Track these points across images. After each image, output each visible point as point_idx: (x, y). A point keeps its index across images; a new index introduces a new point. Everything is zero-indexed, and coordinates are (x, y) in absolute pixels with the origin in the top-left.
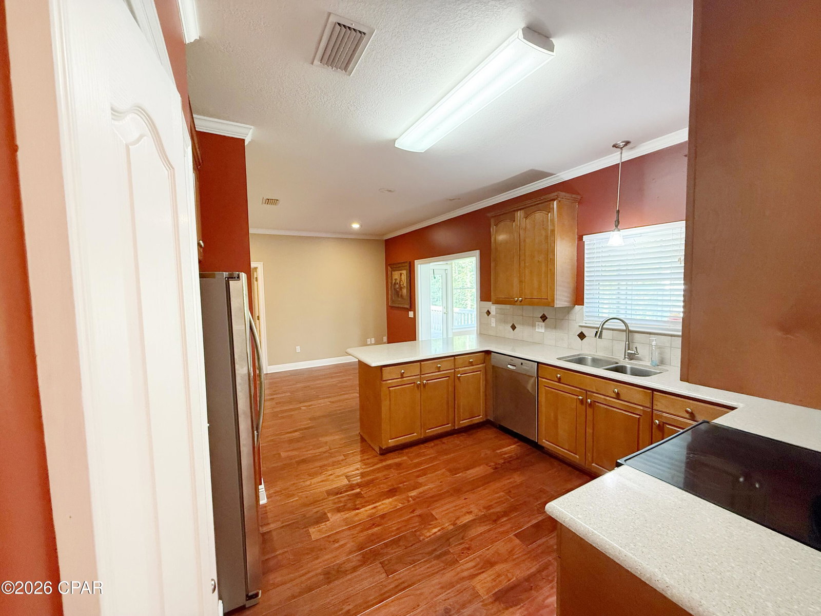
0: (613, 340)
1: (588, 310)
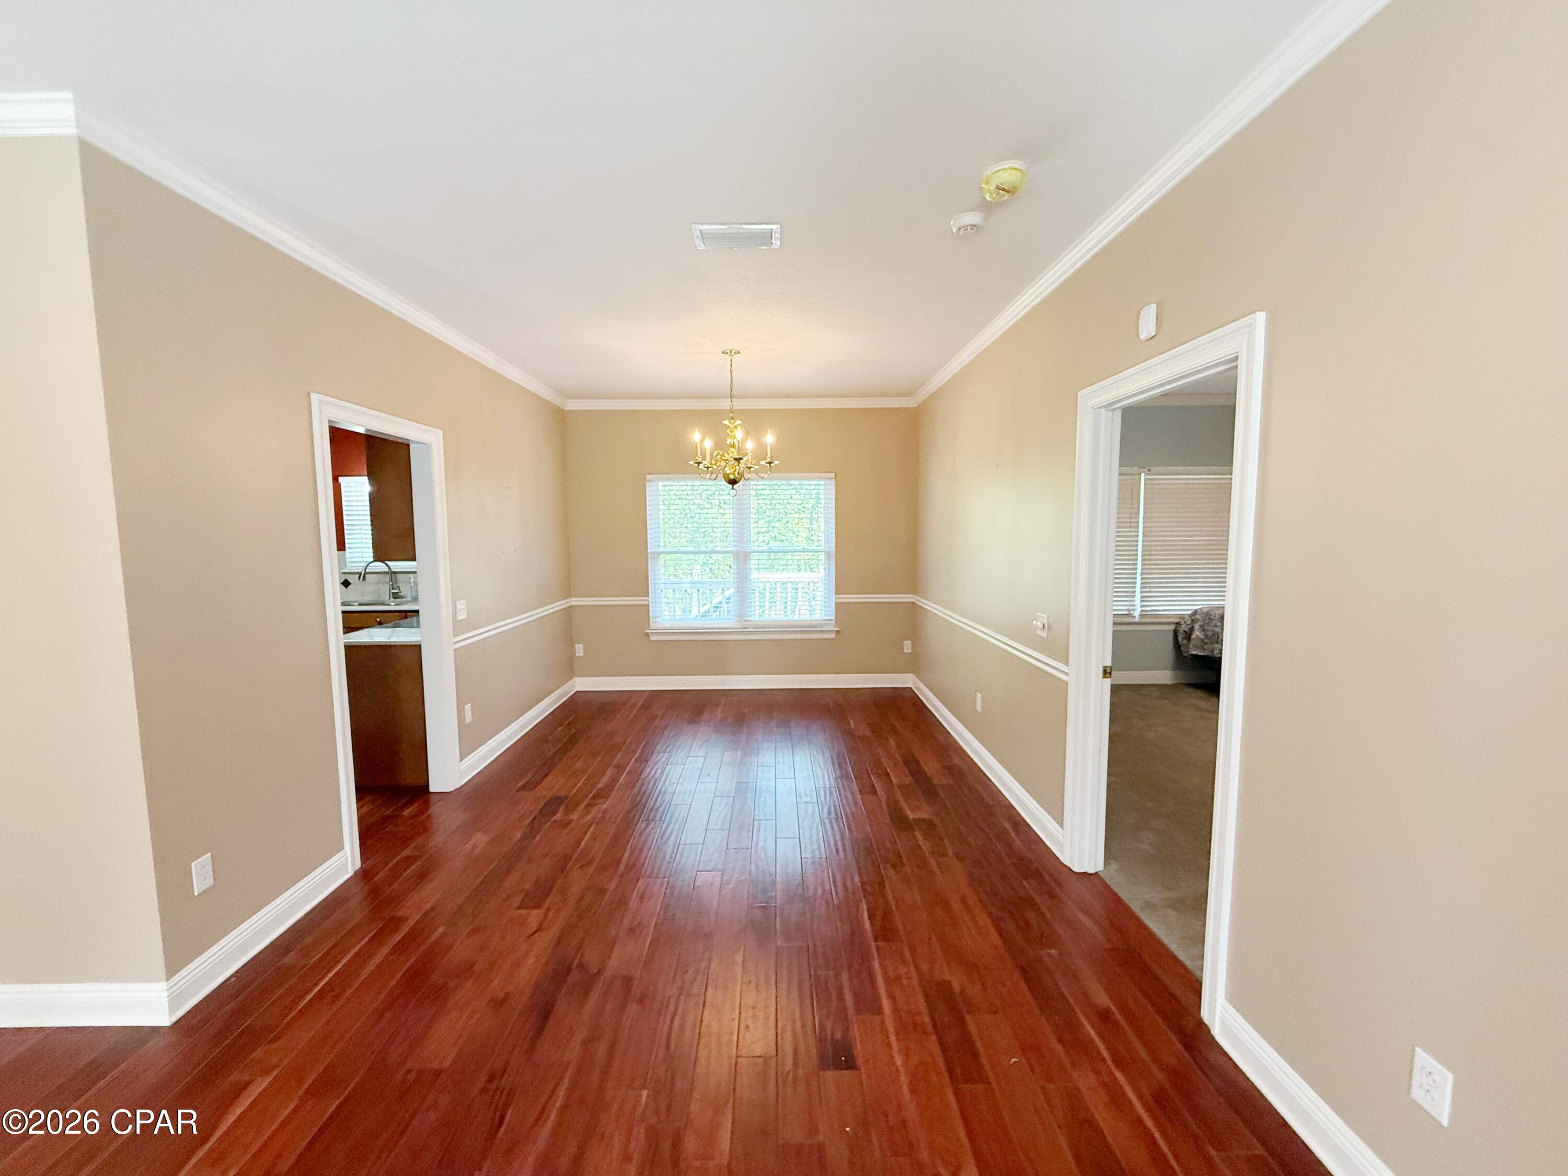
0: (378, 583)
1: (351, 555)
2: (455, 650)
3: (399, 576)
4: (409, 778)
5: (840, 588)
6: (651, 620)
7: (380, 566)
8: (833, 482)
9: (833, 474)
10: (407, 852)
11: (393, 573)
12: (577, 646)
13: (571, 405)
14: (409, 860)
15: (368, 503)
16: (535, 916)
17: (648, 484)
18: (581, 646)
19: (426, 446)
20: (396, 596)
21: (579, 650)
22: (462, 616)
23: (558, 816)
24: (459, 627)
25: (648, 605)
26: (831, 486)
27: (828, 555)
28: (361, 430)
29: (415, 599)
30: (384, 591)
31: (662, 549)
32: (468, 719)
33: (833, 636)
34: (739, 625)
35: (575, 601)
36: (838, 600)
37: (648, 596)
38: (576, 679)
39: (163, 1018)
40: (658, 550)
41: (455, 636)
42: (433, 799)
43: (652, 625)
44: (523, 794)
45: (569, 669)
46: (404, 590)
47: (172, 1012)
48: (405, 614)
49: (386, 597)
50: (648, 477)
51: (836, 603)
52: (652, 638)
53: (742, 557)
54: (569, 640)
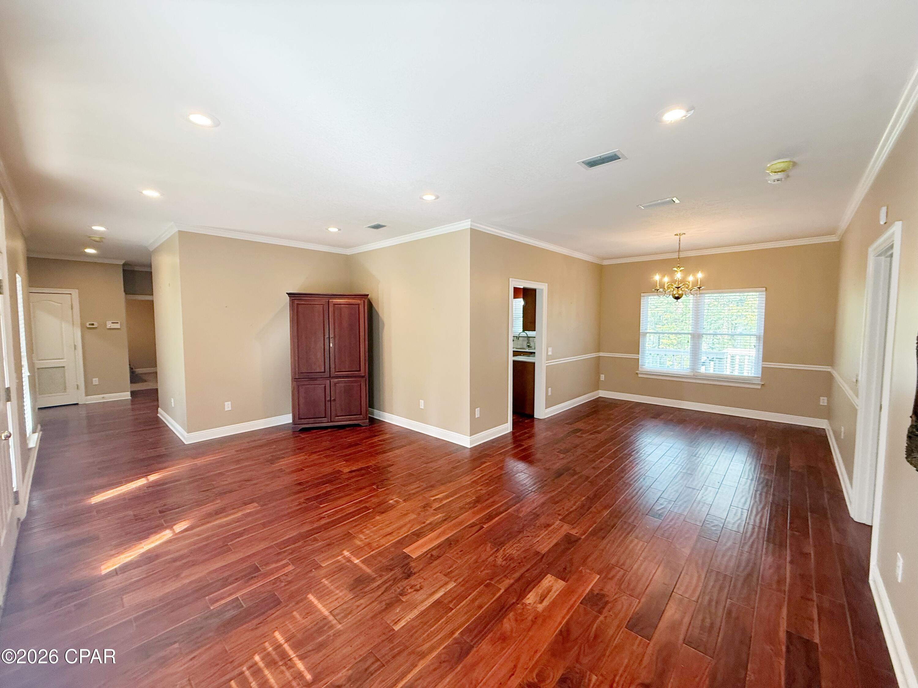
0: (523, 340)
2: (547, 366)
3: (531, 339)
4: (528, 412)
5: (765, 358)
6: (640, 367)
7: (524, 334)
8: (764, 293)
9: (764, 289)
10: (526, 431)
11: (528, 337)
12: (601, 375)
13: (605, 263)
14: (526, 433)
15: (522, 309)
16: (562, 456)
17: (642, 298)
18: (603, 375)
19: (542, 290)
20: (529, 346)
21: (602, 377)
22: (550, 353)
23: (578, 434)
24: (549, 358)
25: (638, 359)
26: (763, 295)
27: (758, 338)
28: (522, 287)
29: (535, 349)
30: (525, 344)
31: (648, 331)
32: (550, 394)
33: (759, 387)
34: (692, 374)
35: (601, 354)
36: (764, 366)
37: (639, 354)
38: (600, 391)
39: (469, 446)
40: (646, 331)
41: (547, 360)
42: (535, 420)
43: (640, 369)
44: (567, 425)
45: (597, 386)
46: (532, 344)
47: (471, 445)
48: (532, 353)
49: (525, 346)
50: (642, 294)
51: (763, 367)
52: (640, 376)
53: (696, 337)
54: (598, 373)
